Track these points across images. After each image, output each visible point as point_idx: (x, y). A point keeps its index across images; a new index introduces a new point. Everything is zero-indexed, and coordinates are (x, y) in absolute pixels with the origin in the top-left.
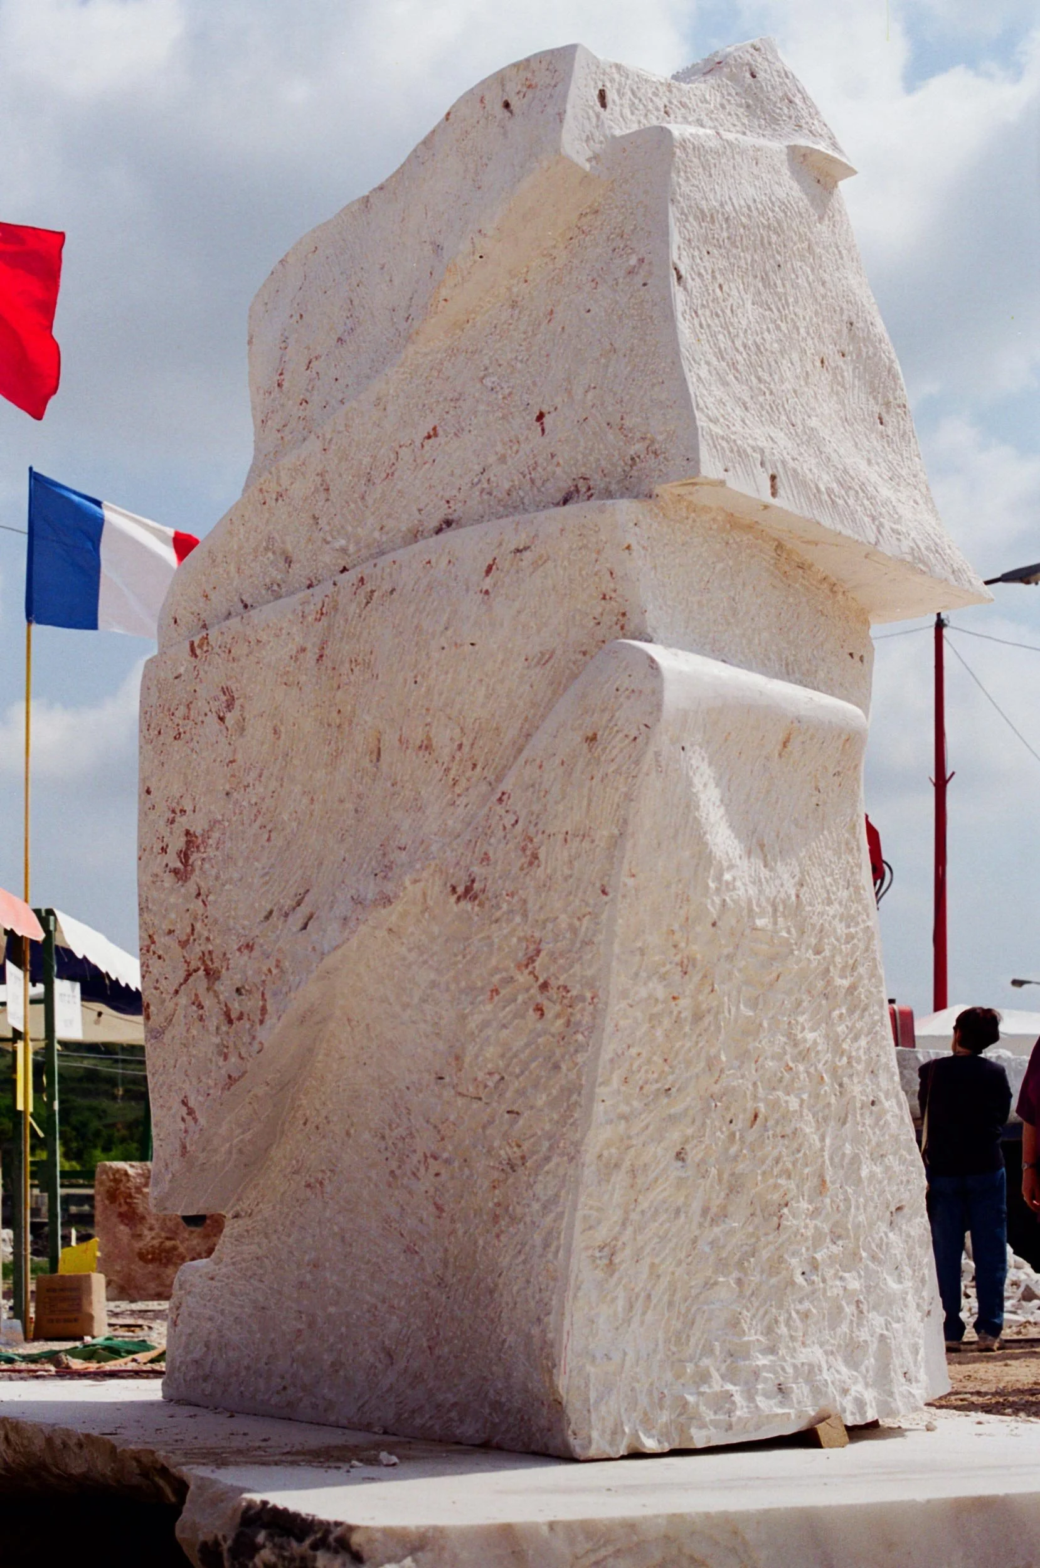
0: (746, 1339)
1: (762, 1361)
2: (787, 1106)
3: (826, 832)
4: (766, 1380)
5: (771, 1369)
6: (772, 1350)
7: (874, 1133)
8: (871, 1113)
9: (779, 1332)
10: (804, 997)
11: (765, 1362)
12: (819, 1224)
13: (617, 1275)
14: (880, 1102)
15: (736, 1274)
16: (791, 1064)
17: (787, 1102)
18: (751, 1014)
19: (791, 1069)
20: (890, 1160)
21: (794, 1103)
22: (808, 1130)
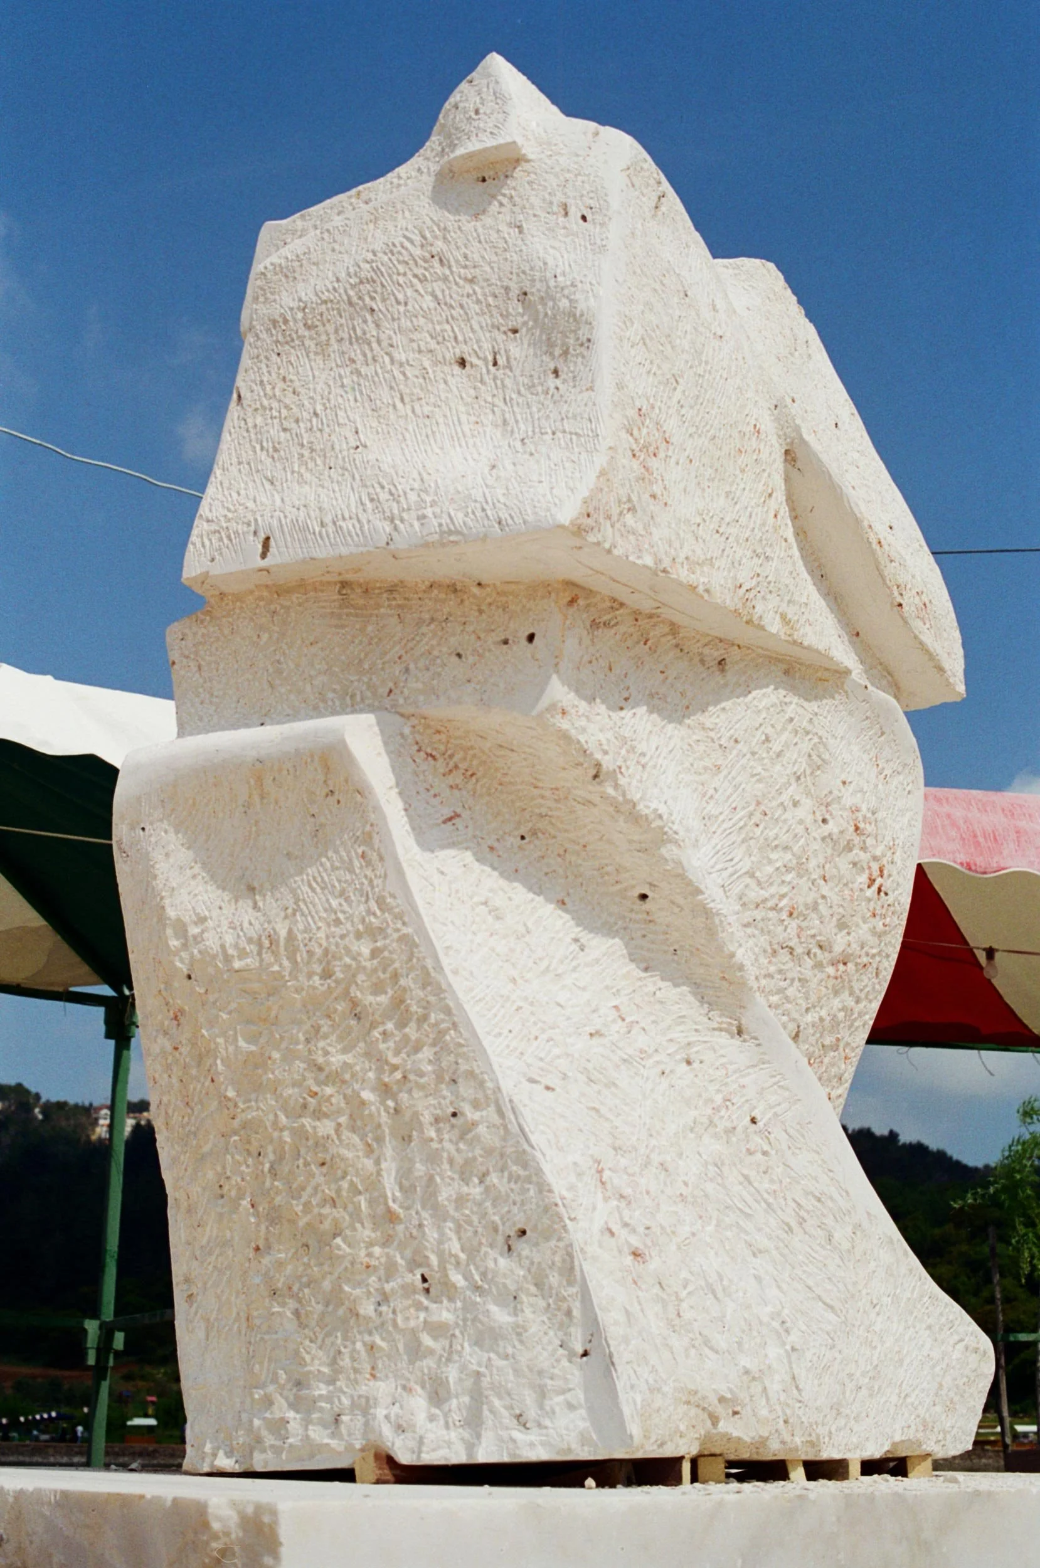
0: (306, 1369)
1: (322, 1390)
2: (315, 1133)
3: (330, 854)
4: (321, 1410)
5: (329, 1399)
6: (332, 1381)
7: (458, 1150)
8: (453, 1126)
9: (341, 1363)
10: (322, 1022)
11: (324, 1392)
12: (392, 1253)
13: (195, 1305)
14: (463, 1114)
15: (292, 1304)
16: (315, 1089)
17: (315, 1128)
18: (253, 1048)
19: (316, 1094)
20: (494, 1178)
21: (326, 1127)
22: (349, 1154)
